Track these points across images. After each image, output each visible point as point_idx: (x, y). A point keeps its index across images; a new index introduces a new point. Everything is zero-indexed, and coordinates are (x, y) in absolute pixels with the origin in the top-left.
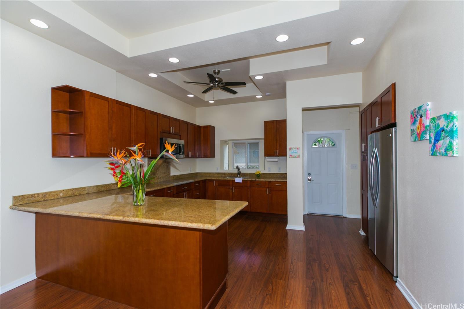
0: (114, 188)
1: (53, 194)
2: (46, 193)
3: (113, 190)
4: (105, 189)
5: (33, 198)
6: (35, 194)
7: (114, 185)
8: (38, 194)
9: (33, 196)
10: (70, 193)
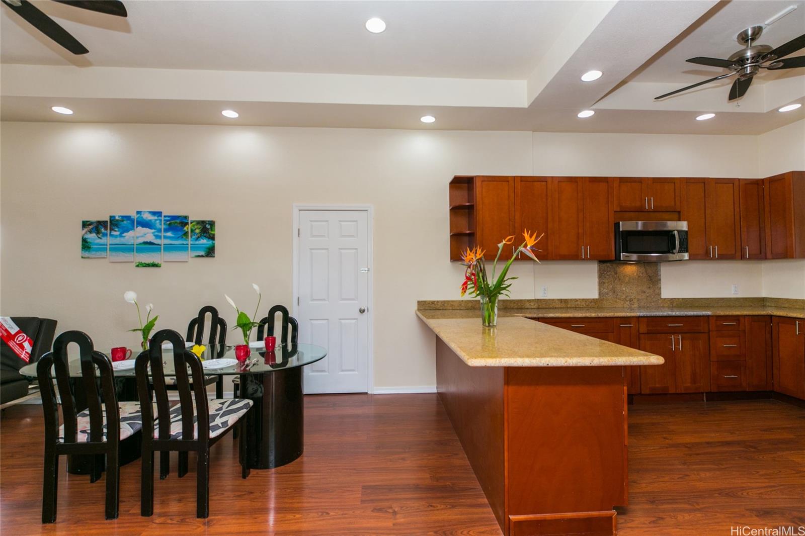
0: (530, 307)
1: (452, 303)
2: (445, 302)
3: (527, 309)
4: (516, 307)
5: (433, 305)
6: (434, 301)
7: (530, 302)
8: (438, 302)
9: (433, 302)
10: (470, 305)
